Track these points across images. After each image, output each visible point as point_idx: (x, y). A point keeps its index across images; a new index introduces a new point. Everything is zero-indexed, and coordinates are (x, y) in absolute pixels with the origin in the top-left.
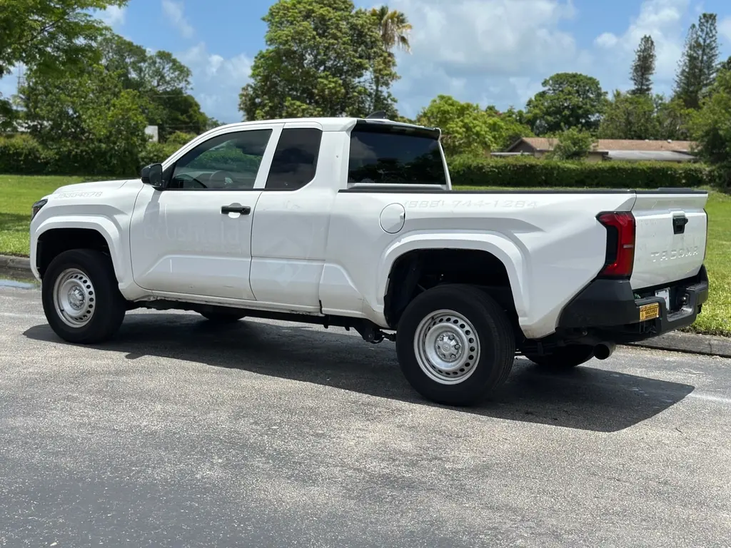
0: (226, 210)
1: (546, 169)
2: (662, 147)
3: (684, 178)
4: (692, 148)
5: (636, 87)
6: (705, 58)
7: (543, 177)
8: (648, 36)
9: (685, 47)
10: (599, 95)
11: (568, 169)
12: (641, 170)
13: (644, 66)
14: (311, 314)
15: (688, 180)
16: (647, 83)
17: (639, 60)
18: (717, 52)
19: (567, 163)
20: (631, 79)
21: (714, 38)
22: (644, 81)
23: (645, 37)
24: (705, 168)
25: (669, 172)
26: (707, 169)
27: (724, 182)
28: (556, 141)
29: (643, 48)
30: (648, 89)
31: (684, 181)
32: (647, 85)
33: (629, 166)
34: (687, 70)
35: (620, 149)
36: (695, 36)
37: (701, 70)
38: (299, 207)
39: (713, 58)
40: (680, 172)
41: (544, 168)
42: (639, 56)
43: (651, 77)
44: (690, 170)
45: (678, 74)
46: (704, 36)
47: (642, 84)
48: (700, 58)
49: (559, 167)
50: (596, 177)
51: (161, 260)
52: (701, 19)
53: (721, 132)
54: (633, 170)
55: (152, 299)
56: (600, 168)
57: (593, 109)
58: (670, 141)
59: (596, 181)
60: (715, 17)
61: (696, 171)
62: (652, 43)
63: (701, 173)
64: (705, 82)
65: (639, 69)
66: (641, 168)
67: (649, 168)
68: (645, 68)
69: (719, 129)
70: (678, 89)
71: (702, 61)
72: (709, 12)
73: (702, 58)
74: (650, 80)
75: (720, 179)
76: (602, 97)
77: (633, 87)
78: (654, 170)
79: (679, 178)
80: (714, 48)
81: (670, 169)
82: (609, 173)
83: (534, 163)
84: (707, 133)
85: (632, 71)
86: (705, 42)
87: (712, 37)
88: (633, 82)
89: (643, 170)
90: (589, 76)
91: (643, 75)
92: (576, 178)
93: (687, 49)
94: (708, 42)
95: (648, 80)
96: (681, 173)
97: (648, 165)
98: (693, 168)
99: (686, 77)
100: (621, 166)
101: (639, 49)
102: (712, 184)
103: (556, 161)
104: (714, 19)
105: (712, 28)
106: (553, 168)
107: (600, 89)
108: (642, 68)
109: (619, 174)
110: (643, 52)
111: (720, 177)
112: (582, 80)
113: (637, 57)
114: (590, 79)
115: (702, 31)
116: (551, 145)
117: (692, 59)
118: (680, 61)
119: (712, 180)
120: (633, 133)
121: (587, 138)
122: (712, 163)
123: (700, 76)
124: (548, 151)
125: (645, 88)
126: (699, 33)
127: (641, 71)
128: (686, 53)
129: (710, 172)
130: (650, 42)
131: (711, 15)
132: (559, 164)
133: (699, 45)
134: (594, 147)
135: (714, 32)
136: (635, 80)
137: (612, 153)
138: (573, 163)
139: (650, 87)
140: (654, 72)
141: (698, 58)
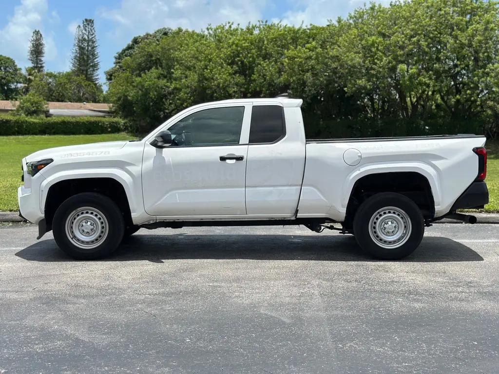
0: (223, 159)
1: (18, 123)
2: (81, 107)
3: (110, 127)
4: (110, 108)
5: (33, 65)
6: (90, 48)
7: (16, 129)
8: (37, 30)
9: (75, 40)
10: (16, 70)
11: (34, 123)
12: (82, 123)
13: (37, 51)
14: (285, 219)
15: (112, 129)
16: (41, 63)
17: (33, 46)
18: (97, 45)
19: (31, 118)
20: (29, 59)
21: (94, 36)
22: (38, 61)
23: (36, 31)
24: (121, 121)
25: (100, 124)
26: (123, 122)
27: (134, 130)
28: (18, 103)
29: (35, 39)
30: (42, 67)
31: (109, 130)
32: (41, 64)
33: (74, 120)
34: (78, 55)
35: (54, 109)
36: (81, 33)
37: (88, 57)
38: (281, 154)
39: (95, 49)
40: (107, 123)
41: (16, 122)
42: (33, 44)
43: (43, 59)
44: (113, 122)
45: (73, 58)
46: (87, 34)
47: (37, 64)
48: (86, 48)
49: (26, 121)
50: (53, 128)
51: (168, 195)
52: (84, 22)
53: (129, 98)
54: (77, 123)
55: (151, 222)
56: (55, 122)
57: (13, 80)
58: (85, 103)
59: (53, 131)
60: (93, 21)
61: (116, 123)
62: (41, 35)
63: (119, 124)
64: (91, 64)
65: (34, 53)
66: (82, 121)
67: (88, 122)
68: (38, 52)
69: (128, 95)
70: (74, 68)
71: (87, 51)
72: (88, 18)
73: (88, 48)
74: (42, 61)
75: (131, 128)
76: (18, 72)
77: (31, 65)
78: (91, 123)
79: (106, 128)
80: (95, 42)
81: (100, 122)
82: (61, 125)
83: (9, 118)
84: (119, 99)
85: (29, 54)
86: (88, 38)
87: (92, 35)
88: (31, 62)
89: (83, 123)
90: (7, 57)
91: (37, 57)
92: (39, 129)
93: (77, 42)
94: (90, 37)
95: (41, 61)
96: (107, 125)
97: (87, 120)
98: (114, 121)
99: (77, 60)
100: (69, 120)
101: (32, 39)
102: (126, 131)
103: (23, 117)
104: (93, 22)
105: (92, 29)
106: (22, 122)
107: (16, 66)
108: (36, 52)
109: (68, 125)
110: (36, 41)
111: (131, 126)
112: (2, 59)
113: (31, 44)
114: (9, 58)
115: (86, 30)
116: (14, 106)
117: (81, 49)
118: (73, 49)
119: (126, 129)
120: (53, 97)
121: (41, 101)
122: (125, 117)
123: (88, 60)
124: (11, 110)
125: (40, 66)
126: (84, 31)
127: (36, 54)
128: (76, 45)
129: (124, 123)
130: (39, 35)
131: (90, 20)
132: (26, 119)
133: (85, 40)
134: (46, 107)
135: (93, 31)
136: (32, 60)
137: (51, 111)
138: (36, 119)
139: (43, 65)
140: (44, 55)
141: (85, 48)
